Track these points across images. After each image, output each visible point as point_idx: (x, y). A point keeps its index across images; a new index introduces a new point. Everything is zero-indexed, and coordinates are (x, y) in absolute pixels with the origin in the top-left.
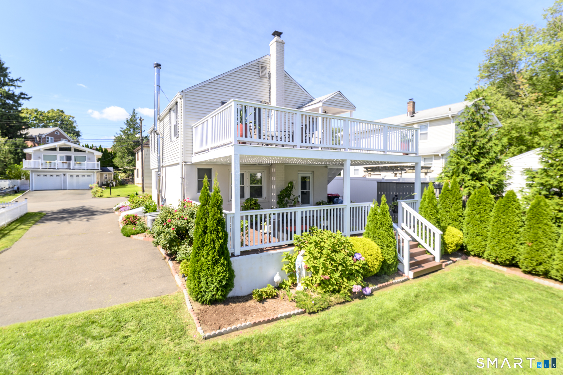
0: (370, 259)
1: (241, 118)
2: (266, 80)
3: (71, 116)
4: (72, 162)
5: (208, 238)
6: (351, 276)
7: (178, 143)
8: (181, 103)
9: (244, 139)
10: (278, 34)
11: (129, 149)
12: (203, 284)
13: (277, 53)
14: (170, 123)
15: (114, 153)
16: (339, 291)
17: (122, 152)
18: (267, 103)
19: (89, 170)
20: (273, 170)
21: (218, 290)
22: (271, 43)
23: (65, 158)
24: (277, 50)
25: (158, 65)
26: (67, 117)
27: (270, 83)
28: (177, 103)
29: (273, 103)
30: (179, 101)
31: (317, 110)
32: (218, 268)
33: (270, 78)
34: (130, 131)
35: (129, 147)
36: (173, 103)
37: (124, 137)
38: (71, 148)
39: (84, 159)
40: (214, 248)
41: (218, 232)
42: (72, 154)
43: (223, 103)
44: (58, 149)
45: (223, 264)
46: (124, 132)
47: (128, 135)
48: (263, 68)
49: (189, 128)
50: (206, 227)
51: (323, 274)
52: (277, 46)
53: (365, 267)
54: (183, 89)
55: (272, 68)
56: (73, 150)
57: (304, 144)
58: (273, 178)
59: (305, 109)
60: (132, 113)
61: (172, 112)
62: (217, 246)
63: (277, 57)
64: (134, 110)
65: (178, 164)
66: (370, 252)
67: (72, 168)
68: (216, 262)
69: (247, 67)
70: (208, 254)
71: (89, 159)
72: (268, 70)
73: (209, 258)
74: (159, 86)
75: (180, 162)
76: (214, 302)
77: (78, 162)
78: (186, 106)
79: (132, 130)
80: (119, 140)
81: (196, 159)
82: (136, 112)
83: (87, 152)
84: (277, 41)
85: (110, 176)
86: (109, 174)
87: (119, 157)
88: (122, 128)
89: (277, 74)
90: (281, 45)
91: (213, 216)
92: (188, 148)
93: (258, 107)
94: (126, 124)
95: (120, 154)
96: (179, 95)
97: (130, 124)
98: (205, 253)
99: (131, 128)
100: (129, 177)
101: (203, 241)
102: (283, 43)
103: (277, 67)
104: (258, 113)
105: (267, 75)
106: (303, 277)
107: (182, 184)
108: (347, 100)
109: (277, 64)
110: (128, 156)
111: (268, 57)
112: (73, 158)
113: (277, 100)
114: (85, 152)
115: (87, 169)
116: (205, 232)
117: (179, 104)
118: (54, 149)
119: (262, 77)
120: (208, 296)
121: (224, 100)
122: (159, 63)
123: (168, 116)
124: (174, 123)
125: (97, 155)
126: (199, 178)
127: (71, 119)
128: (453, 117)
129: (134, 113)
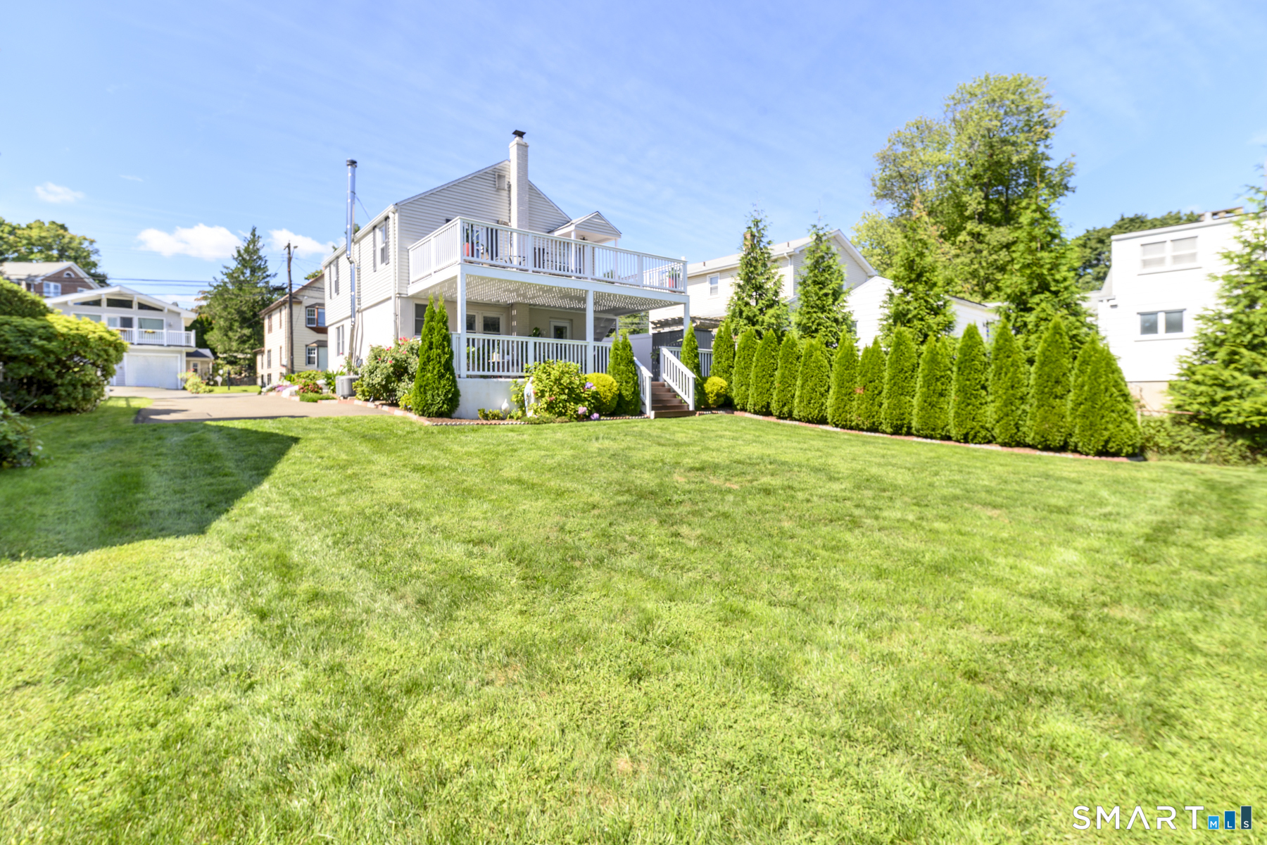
0: (602, 389)
1: (468, 236)
2: (505, 193)
3: (85, 239)
4: (135, 329)
5: (435, 352)
6: (578, 400)
7: (388, 272)
8: (394, 221)
9: (470, 258)
10: (520, 134)
11: (244, 312)
12: (429, 397)
13: (518, 159)
14: (375, 245)
15: (207, 320)
16: (565, 414)
17: (226, 320)
18: (505, 224)
19: (172, 348)
20: (514, 312)
21: (443, 403)
22: (511, 144)
23: (118, 322)
24: (518, 154)
25: (353, 163)
26: (77, 241)
27: (510, 197)
28: (387, 218)
29: (514, 224)
30: (391, 215)
31: (568, 234)
32: (443, 382)
33: (509, 191)
34: (243, 273)
35: (245, 309)
36: (381, 216)
37: (230, 286)
38: (131, 301)
39: (160, 324)
40: (440, 362)
41: (444, 347)
42: (134, 314)
43: (448, 221)
44: (104, 303)
45: (448, 379)
46: (230, 276)
47: (241, 283)
48: (501, 177)
49: (404, 251)
50: (431, 343)
51: (550, 396)
52: (518, 149)
53: (595, 395)
54: (398, 200)
55: (513, 177)
56: (135, 305)
57: (537, 269)
58: (515, 323)
59: (557, 234)
60: (249, 236)
61: (377, 230)
62: (443, 361)
63: (518, 164)
64: (254, 230)
65: (390, 298)
66: (603, 383)
67: (136, 342)
68: (441, 376)
69: (479, 176)
70: (434, 368)
71: (170, 326)
72: (507, 180)
73: (435, 372)
74: (353, 192)
75: (393, 295)
76: (440, 415)
77: (151, 331)
78: (400, 222)
79: (248, 272)
80: (220, 294)
81: (412, 290)
82: (257, 233)
83: (166, 311)
84: (518, 144)
85: (206, 366)
86: (202, 362)
87: (220, 328)
88: (227, 268)
89: (518, 186)
90: (523, 149)
91: (439, 332)
92: (404, 276)
93: (495, 228)
94: (236, 259)
95: (222, 322)
96: (391, 207)
97: (244, 259)
98: (431, 368)
99: (245, 267)
100: (241, 374)
101: (428, 357)
102: (526, 146)
103: (518, 177)
104: (493, 234)
105: (506, 187)
106: (532, 404)
107: (395, 322)
108: (608, 223)
109: (518, 173)
110: (241, 328)
111: (507, 162)
112: (136, 322)
113: (519, 220)
114: (161, 310)
115: (169, 346)
116: (430, 348)
117: (391, 221)
118: (97, 303)
119: (499, 189)
120: (434, 409)
121: (449, 217)
122: (355, 159)
123: (371, 235)
124: (380, 245)
125: (186, 319)
126: (417, 316)
127: (86, 244)
128: (790, 256)
129: (254, 235)
